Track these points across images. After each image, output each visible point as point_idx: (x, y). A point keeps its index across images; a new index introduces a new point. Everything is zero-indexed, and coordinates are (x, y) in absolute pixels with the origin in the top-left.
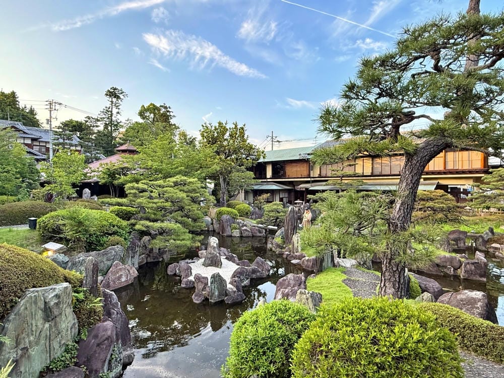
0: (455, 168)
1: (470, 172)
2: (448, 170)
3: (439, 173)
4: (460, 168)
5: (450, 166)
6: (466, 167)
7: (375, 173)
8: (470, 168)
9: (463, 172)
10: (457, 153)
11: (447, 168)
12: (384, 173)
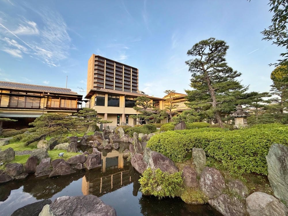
0: (65, 107)
1: (72, 109)
2: (62, 108)
3: (56, 109)
4: (67, 107)
5: (62, 106)
6: (70, 107)
7: (11, 106)
8: (71, 108)
9: (68, 109)
10: (66, 100)
11: (61, 107)
12: (19, 106)
